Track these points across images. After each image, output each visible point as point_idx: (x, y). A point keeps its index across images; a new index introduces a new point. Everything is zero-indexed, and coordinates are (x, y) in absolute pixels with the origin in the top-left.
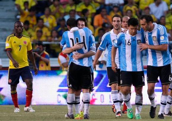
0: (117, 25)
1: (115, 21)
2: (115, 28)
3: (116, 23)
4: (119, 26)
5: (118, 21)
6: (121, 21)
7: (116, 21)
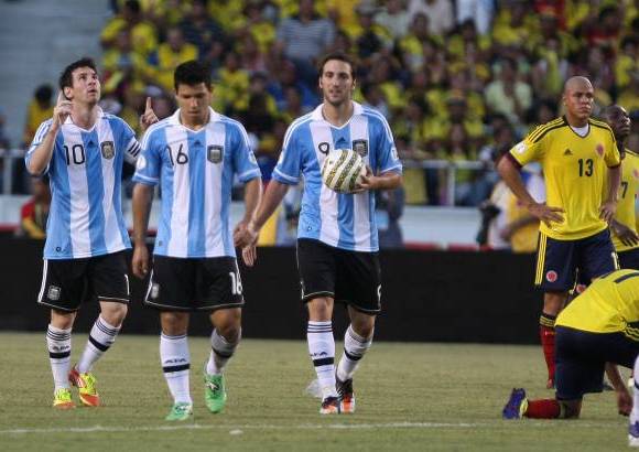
0: (337, 89)
1: (331, 75)
2: (332, 98)
3: (334, 81)
4: (344, 91)
5: (342, 76)
6: (350, 78)
7: (335, 76)
